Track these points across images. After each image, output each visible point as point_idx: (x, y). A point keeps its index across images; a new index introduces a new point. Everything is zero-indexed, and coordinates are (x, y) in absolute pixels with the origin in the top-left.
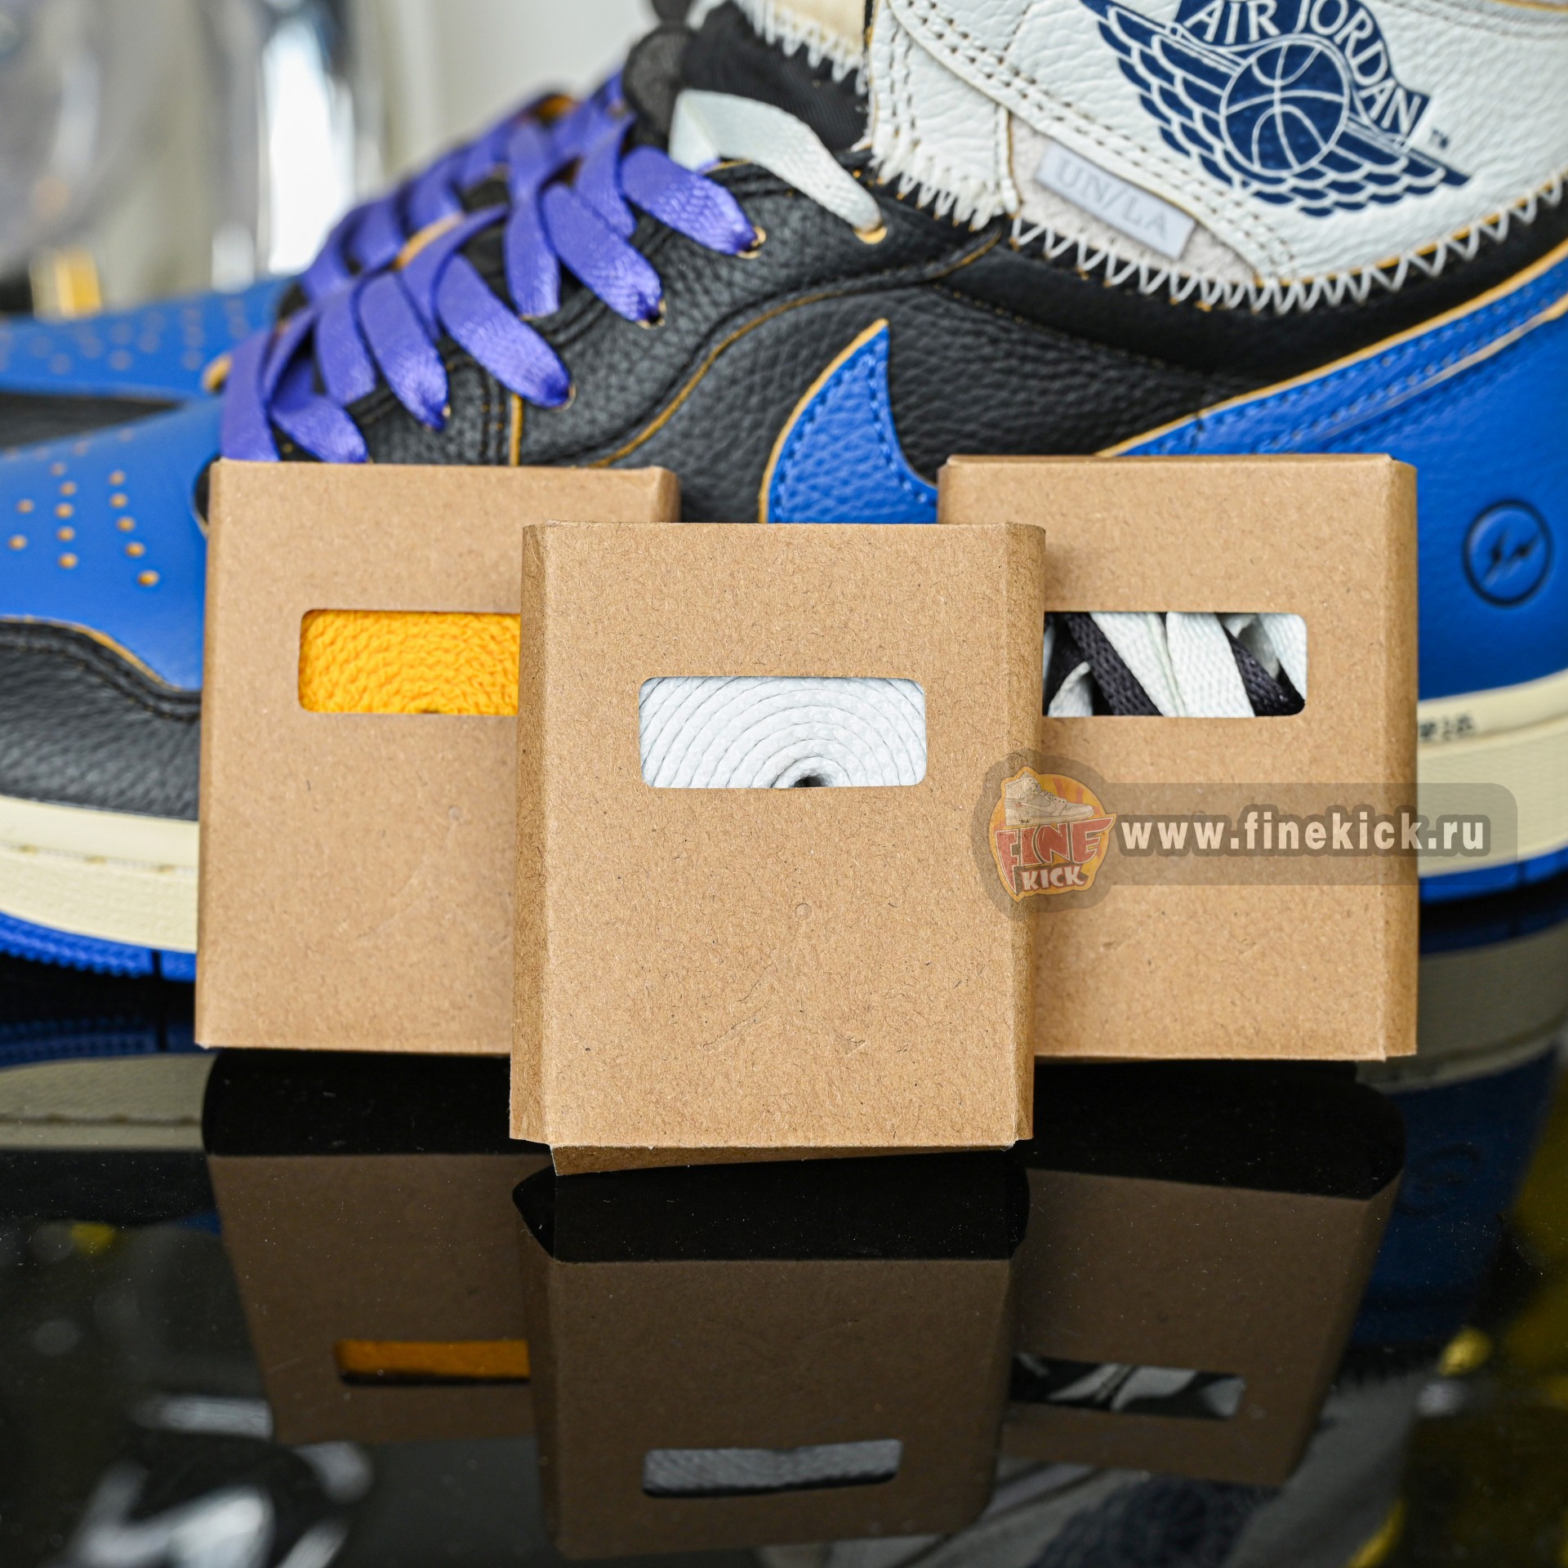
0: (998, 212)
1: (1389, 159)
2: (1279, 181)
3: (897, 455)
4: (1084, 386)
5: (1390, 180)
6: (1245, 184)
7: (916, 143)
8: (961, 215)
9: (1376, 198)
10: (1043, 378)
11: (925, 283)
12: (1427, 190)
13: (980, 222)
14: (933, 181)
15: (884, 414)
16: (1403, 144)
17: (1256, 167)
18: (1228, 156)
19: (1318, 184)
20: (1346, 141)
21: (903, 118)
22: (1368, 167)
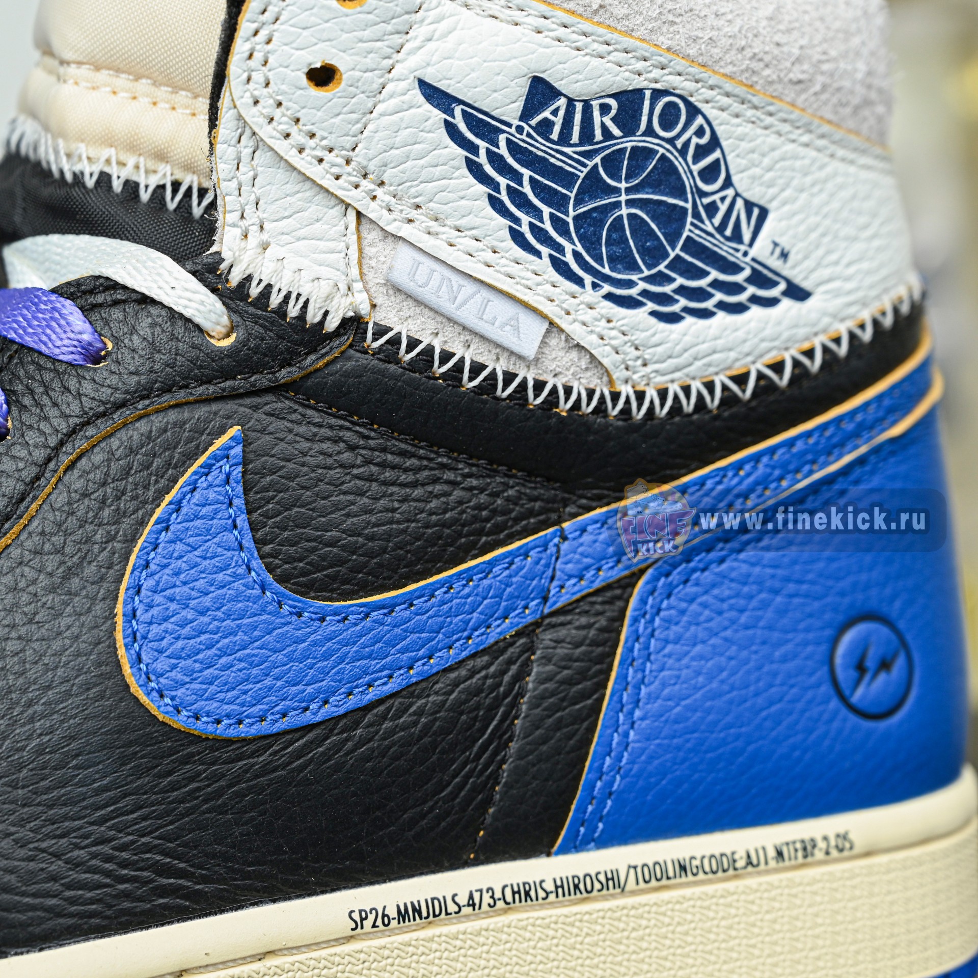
0: (351, 314)
1: (737, 269)
2: (630, 284)
3: (256, 563)
4: (446, 494)
5: (736, 288)
6: (595, 286)
7: (265, 247)
8: (312, 316)
9: (721, 305)
10: (403, 485)
11: (278, 389)
12: (772, 302)
13: (332, 324)
14: (283, 283)
15: (242, 521)
16: (745, 254)
17: (606, 270)
18: (576, 255)
19: (668, 289)
20: (691, 246)
21: (252, 217)
22: (714, 274)
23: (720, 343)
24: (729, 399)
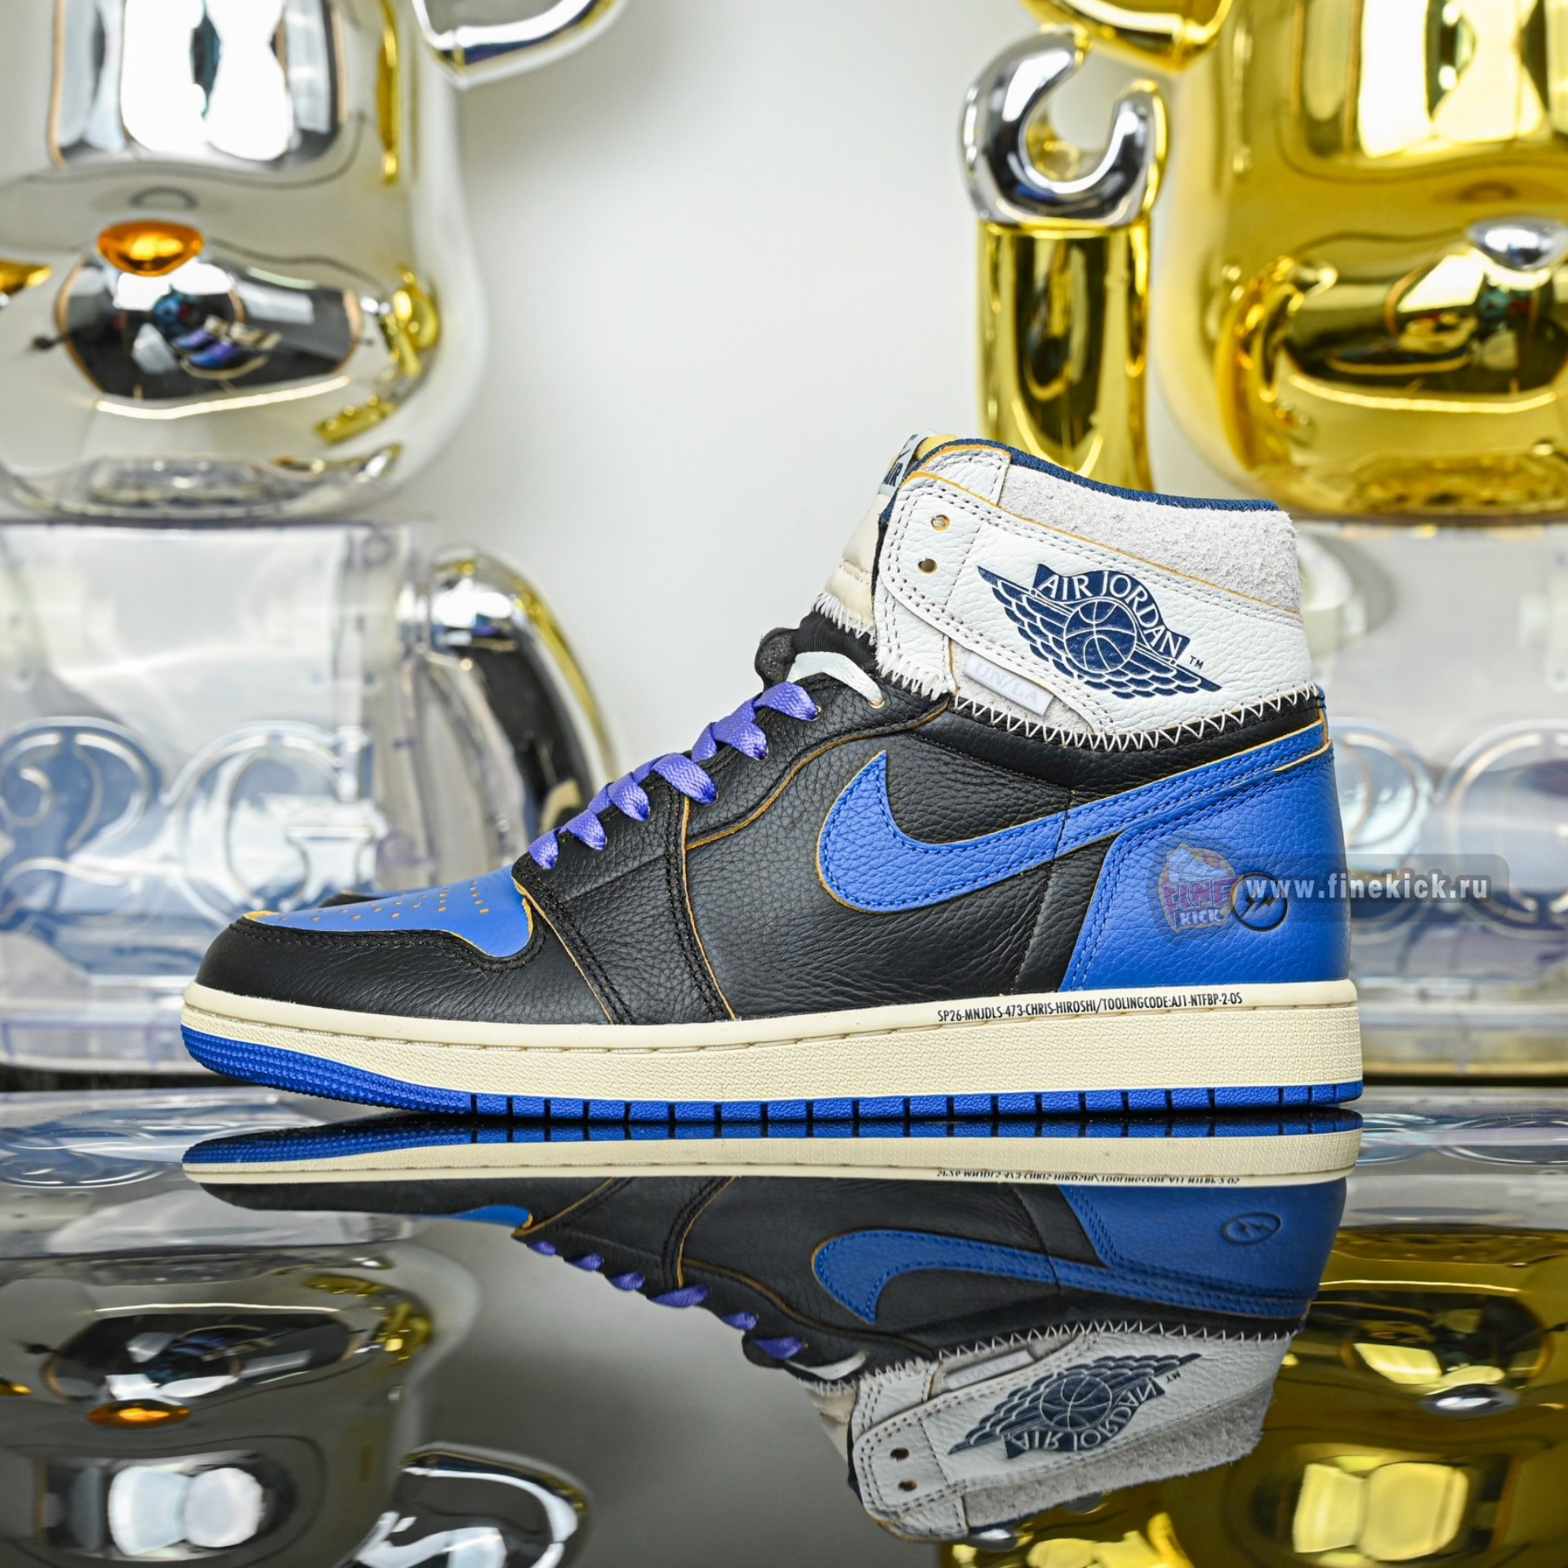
0: (945, 691)
1: (1167, 670)
2: (1100, 676)
3: (892, 822)
4: (999, 791)
5: (1167, 681)
6: (1079, 677)
7: (900, 656)
8: (925, 692)
9: (1158, 690)
10: (975, 784)
11: (906, 732)
12: (1192, 690)
13: (935, 697)
14: (909, 675)
15: (885, 800)
16: (1173, 662)
17: (1086, 669)
18: (1069, 660)
19: (1124, 680)
20: (1136, 656)
21: (894, 641)
22: (1153, 673)
23: (1156, 711)
24: (1164, 743)
